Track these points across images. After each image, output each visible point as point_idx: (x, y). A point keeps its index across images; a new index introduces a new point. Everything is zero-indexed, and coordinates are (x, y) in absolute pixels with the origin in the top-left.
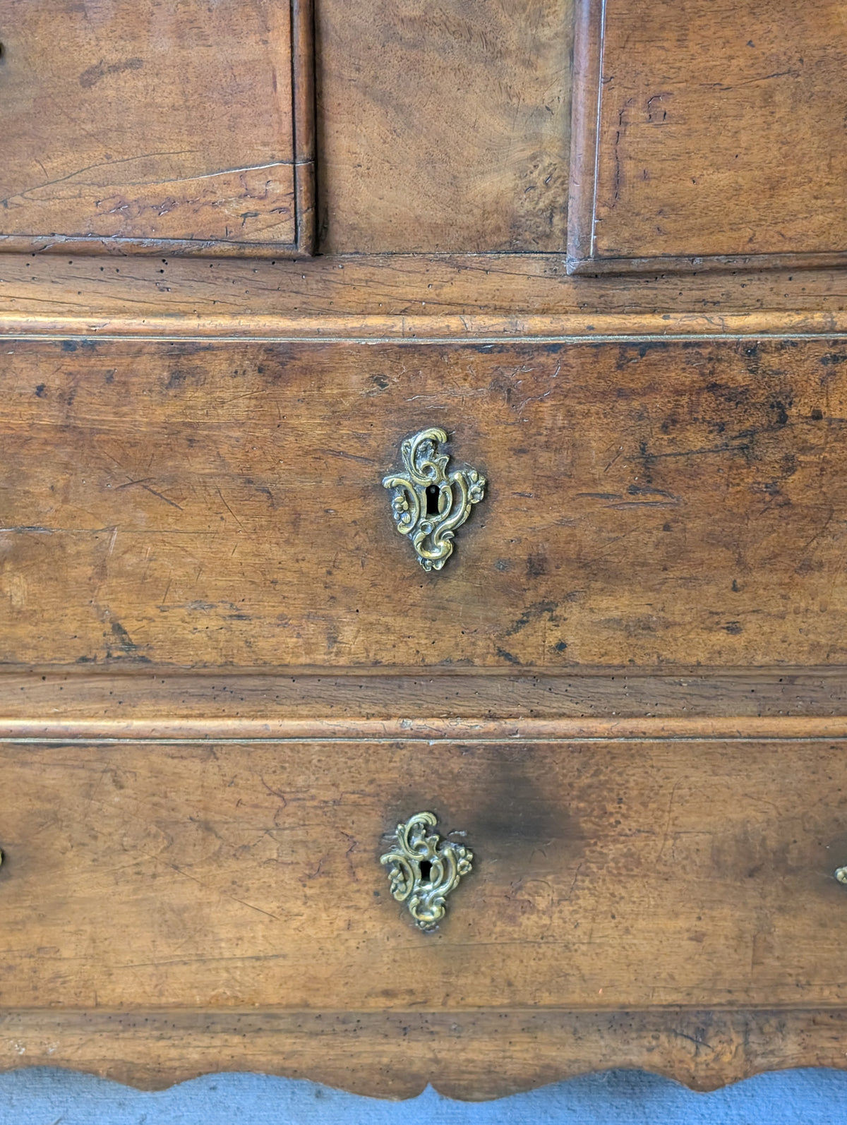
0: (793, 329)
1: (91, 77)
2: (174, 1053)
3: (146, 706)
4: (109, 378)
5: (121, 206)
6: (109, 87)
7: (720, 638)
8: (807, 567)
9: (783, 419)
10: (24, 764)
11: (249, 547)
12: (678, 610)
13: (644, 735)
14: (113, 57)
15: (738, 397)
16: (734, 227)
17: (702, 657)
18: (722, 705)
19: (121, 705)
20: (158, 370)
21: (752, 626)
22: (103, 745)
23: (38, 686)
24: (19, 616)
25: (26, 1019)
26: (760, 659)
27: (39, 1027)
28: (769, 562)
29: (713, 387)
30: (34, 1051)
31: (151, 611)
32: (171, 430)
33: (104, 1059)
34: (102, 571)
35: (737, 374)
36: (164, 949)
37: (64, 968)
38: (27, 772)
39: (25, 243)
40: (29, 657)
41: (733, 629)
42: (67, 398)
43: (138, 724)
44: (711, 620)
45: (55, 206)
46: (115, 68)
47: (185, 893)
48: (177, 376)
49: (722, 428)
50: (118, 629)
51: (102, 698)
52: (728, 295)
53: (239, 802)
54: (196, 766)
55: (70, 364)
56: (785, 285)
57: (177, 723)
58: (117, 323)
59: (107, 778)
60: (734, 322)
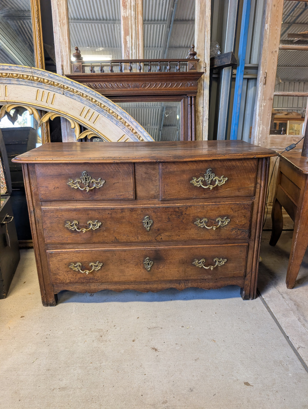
0: (182, 205)
1: (114, 184)
2: (121, 287)
3: (118, 247)
4: (115, 212)
5: (117, 195)
6: (116, 185)
7: (178, 237)
8: (186, 229)
9: (182, 214)
10: (106, 253)
11: (129, 229)
12: (173, 234)
13: (171, 248)
14: (116, 182)
15: (177, 212)
16: (176, 196)
17: (176, 239)
18: (179, 244)
19: (116, 247)
20: (120, 211)
21: (181, 236)
22: (113, 251)
23: (107, 245)
24: (106, 237)
25: (105, 284)
26: (182, 239)
27: (106, 285)
28: (182, 229)
29: (175, 211)
30: (105, 288)
31: (119, 236)
32: (121, 217)
33: (113, 288)
34: (114, 232)
35: (177, 210)
36: (120, 274)
37: (109, 277)
38: (106, 254)
39: (107, 199)
40: (106, 241)
41: (179, 236)
42: (111, 214)
43: (118, 248)
44: (177, 235)
45: (110, 196)
46: (116, 183)
47: (123, 268)
48: (122, 211)
49: (176, 215)
50: (116, 238)
51: (114, 246)
52: (176, 202)
53: (128, 257)
54: (124, 253)
55: (112, 211)
56: (181, 201)
57: (122, 248)
58: (116, 207)
59: (114, 255)
60: (177, 205)
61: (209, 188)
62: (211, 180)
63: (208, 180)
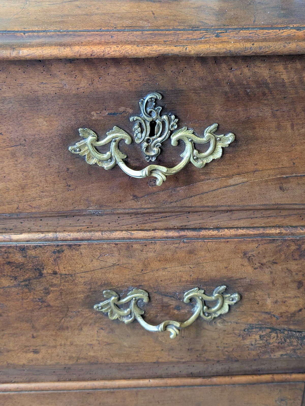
0: (40, 240)
7: (31, 355)
8: (62, 329)
9: (41, 275)
12: (11, 345)
15: (20, 266)
16: (9, 203)
17: (25, 362)
18: (43, 377)
21: (43, 351)
26: (49, 362)
28: (46, 327)
29: (9, 263)
35: (18, 258)
41: (36, 352)
44: (25, 349)
49: (16, 278)
52: (16, 227)
56: (39, 223)
60: (15, 237)
61: (150, 179)
62: (163, 143)
63: (148, 141)
